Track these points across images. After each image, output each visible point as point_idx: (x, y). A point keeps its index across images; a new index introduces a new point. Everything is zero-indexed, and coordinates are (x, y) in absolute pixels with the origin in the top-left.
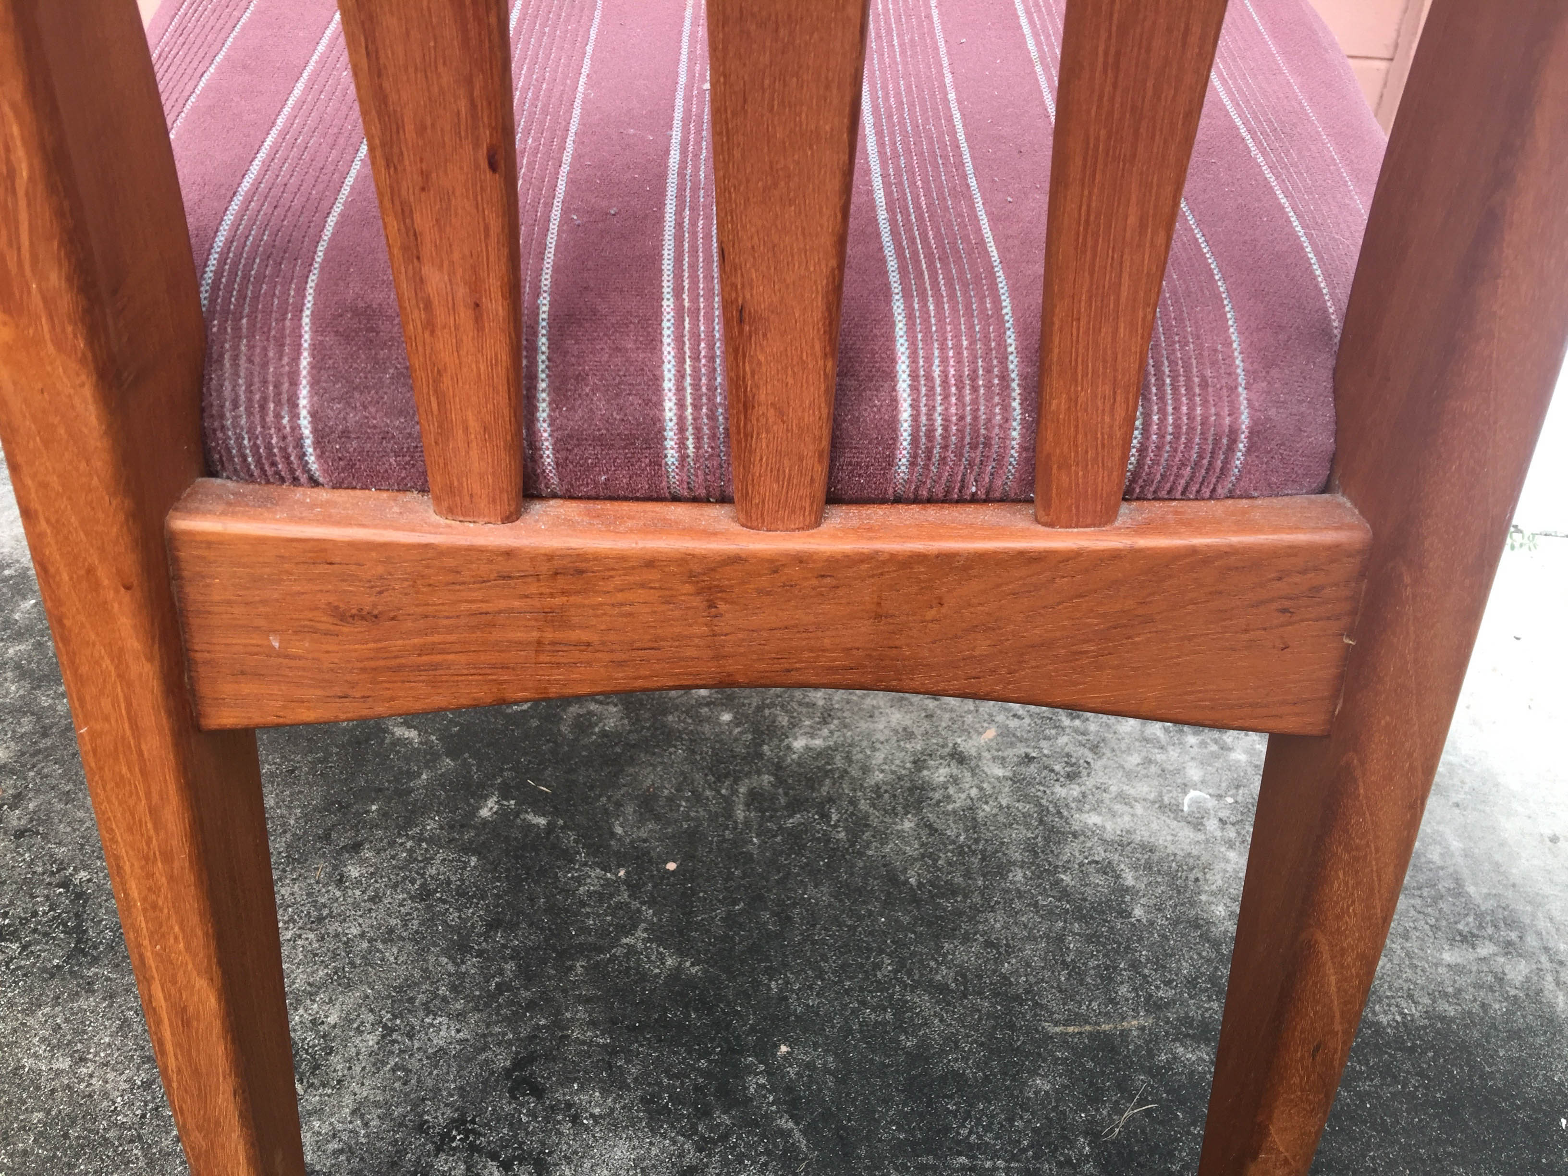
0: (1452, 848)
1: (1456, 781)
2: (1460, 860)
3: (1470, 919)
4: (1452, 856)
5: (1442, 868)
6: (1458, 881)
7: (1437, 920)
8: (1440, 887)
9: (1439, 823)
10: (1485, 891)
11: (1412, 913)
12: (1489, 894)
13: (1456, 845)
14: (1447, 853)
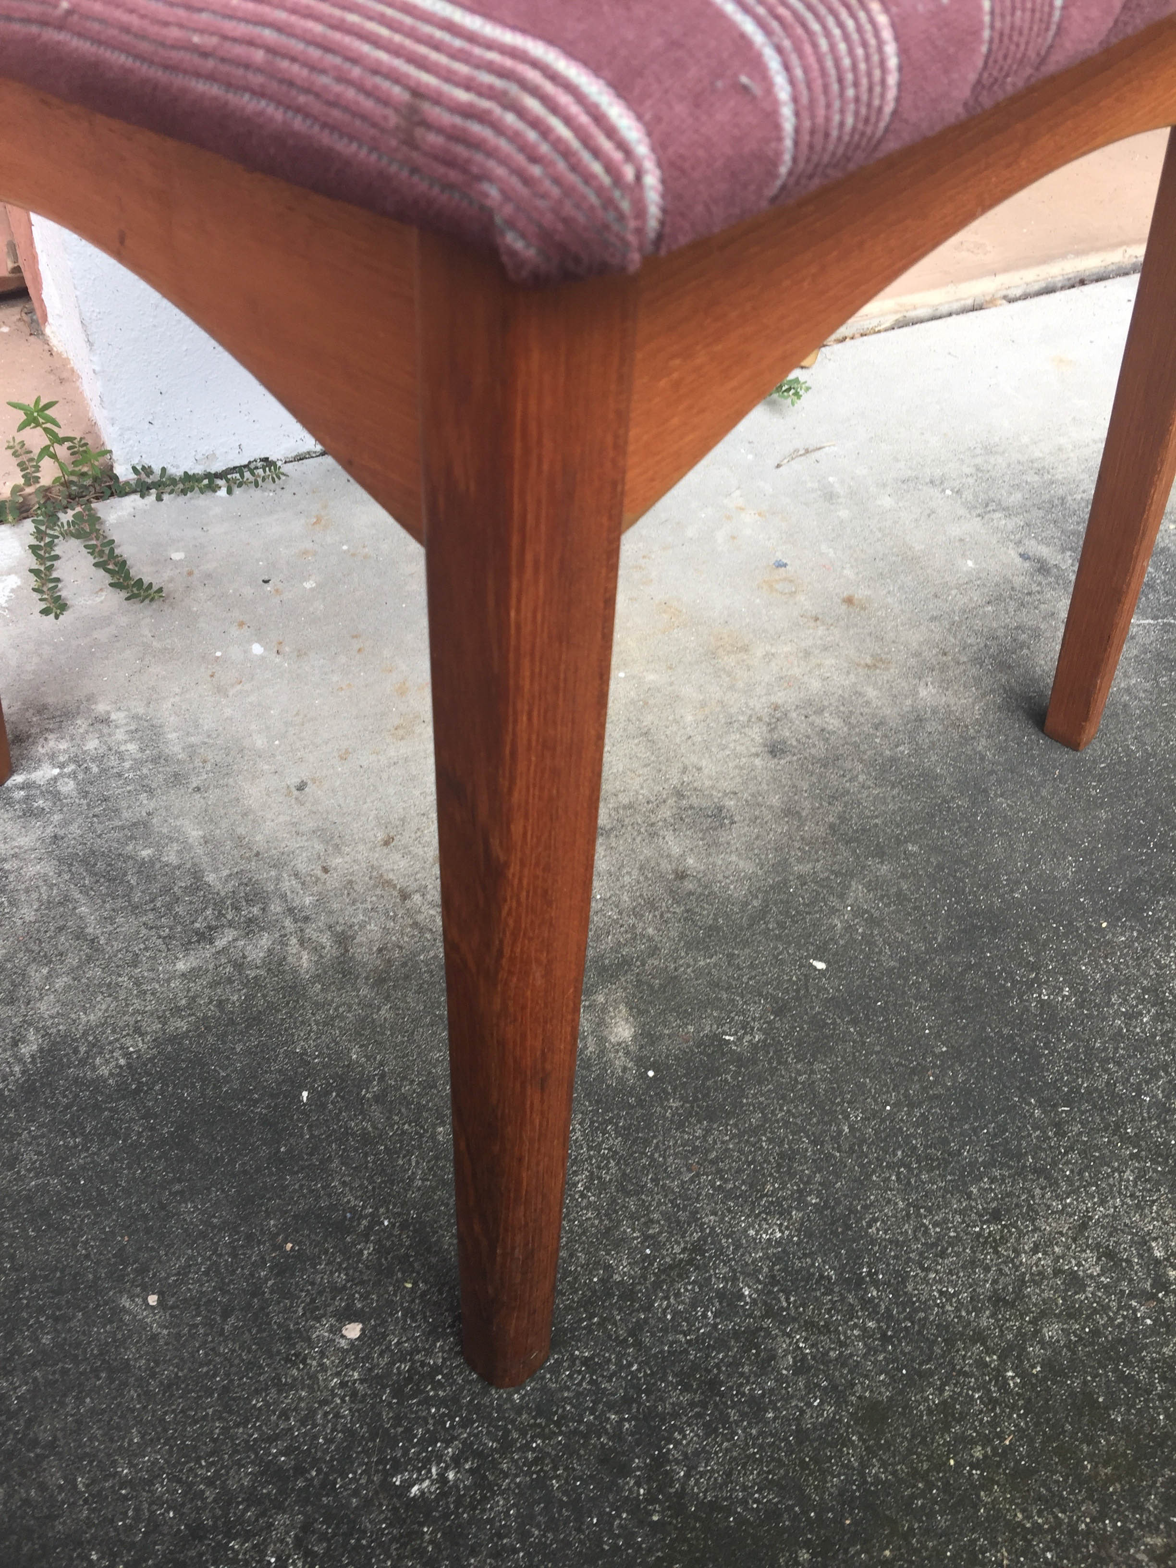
0: (190, 840)
1: (198, 763)
2: (200, 851)
3: (209, 912)
4: (191, 847)
5: (179, 867)
6: (197, 875)
7: (171, 929)
8: (176, 889)
9: (177, 818)
10: (226, 873)
11: (144, 931)
12: (231, 875)
13: (194, 834)
14: (186, 847)
